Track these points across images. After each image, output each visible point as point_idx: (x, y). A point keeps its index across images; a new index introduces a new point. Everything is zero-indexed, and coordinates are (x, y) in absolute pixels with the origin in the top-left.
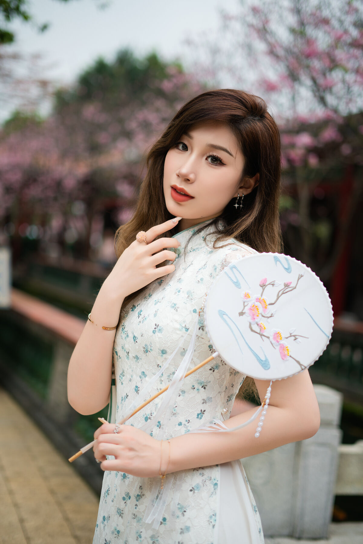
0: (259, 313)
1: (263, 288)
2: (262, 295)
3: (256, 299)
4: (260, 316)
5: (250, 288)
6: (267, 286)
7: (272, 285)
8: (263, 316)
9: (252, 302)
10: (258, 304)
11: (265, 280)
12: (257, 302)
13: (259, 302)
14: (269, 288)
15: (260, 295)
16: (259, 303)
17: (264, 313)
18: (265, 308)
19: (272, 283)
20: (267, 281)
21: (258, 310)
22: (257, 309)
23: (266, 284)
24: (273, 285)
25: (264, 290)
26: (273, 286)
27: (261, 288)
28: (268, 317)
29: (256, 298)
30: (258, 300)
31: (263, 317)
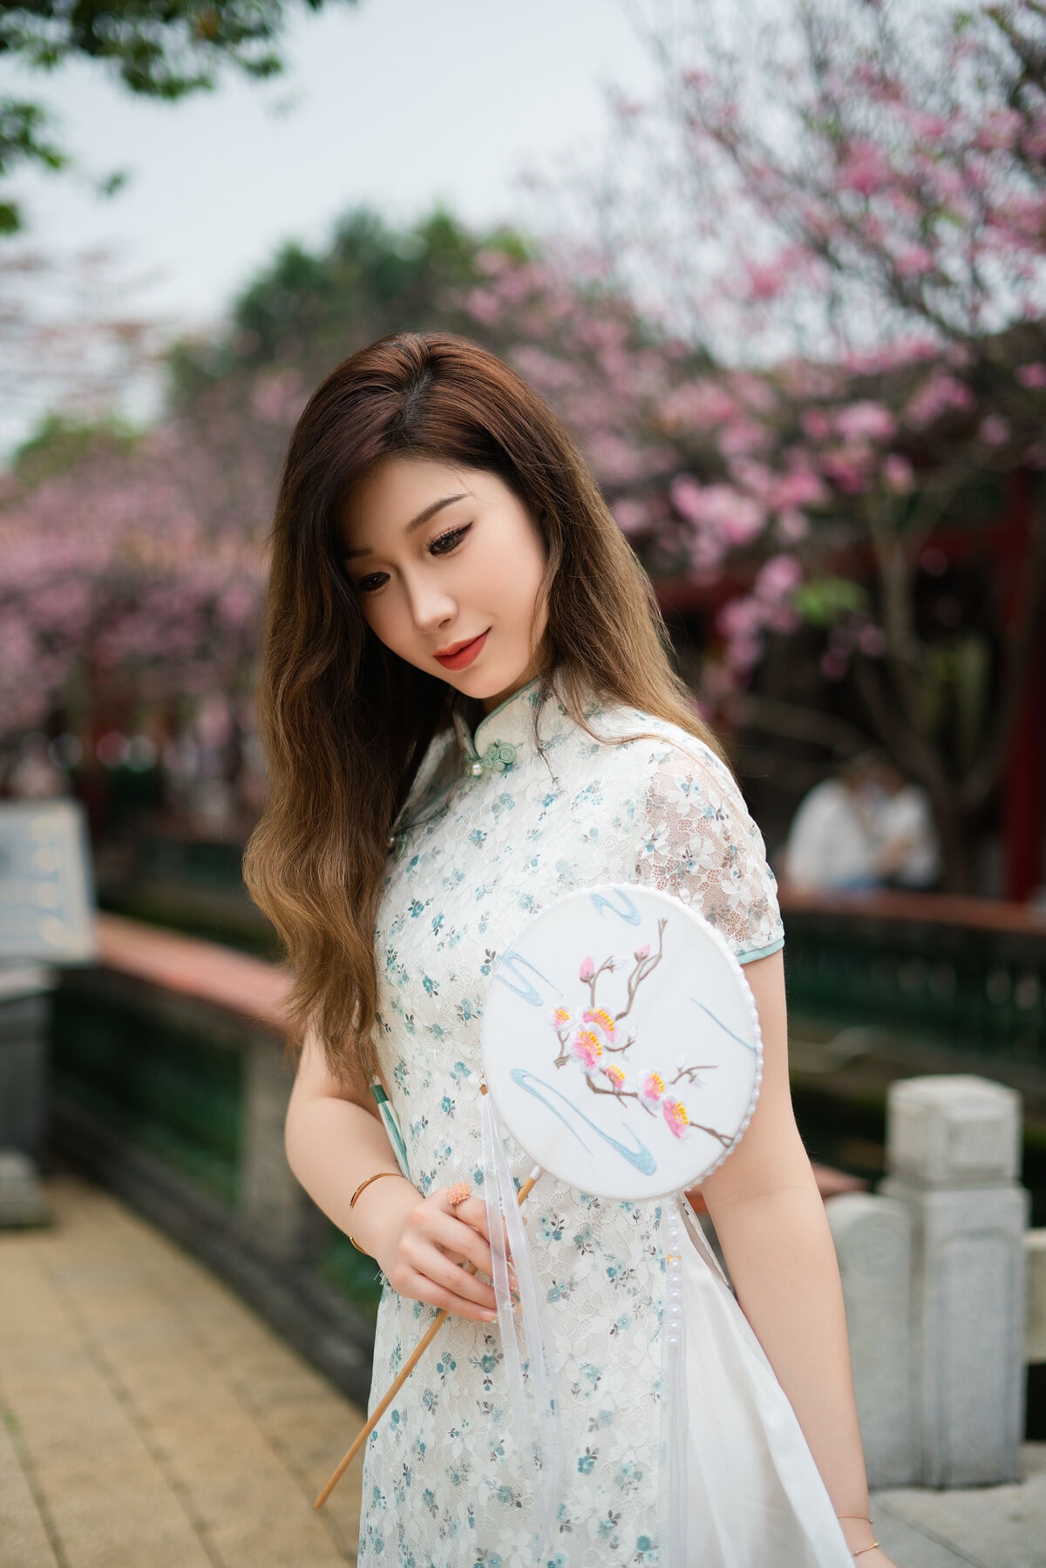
0: (599, 1046)
1: (591, 986)
2: (593, 1003)
3: (584, 1016)
4: (606, 1054)
5: (562, 995)
6: (598, 974)
7: (608, 970)
8: (610, 1050)
9: (575, 1027)
10: (589, 1026)
11: (589, 962)
12: (586, 1022)
13: (591, 1021)
14: (604, 979)
15: (589, 1004)
16: (592, 1023)
17: (612, 1042)
18: (611, 1030)
19: (608, 964)
20: (593, 964)
21: (595, 1041)
22: (593, 1038)
23: (596, 971)
24: (611, 968)
25: (593, 987)
26: (612, 972)
27: (587, 985)
28: (623, 1049)
29: (582, 1014)
30: (588, 1017)
31: (612, 1053)
